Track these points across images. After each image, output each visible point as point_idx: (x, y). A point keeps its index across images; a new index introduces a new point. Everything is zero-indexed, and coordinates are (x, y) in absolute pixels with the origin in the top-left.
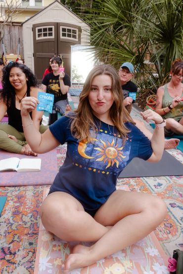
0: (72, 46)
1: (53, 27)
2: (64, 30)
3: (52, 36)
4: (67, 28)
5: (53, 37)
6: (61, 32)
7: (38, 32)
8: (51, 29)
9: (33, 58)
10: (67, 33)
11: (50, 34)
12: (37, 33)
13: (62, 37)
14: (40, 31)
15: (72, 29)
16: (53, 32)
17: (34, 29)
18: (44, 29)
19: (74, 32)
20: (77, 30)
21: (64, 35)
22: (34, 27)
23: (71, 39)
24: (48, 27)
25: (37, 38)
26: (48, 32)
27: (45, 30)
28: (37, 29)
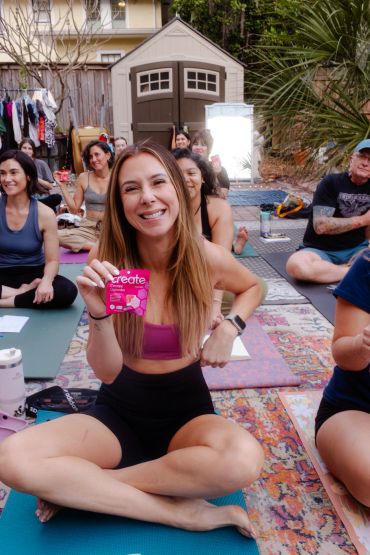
0: (206, 106)
1: (170, 71)
2: (191, 75)
3: (168, 87)
4: (197, 71)
5: (170, 90)
6: (186, 80)
7: (142, 81)
8: (165, 75)
9: (131, 133)
10: (197, 80)
11: (165, 85)
12: (139, 84)
13: (187, 89)
14: (144, 79)
15: (207, 72)
16: (170, 80)
17: (132, 77)
18: (152, 75)
19: (212, 77)
20: (217, 75)
21: (191, 85)
22: (133, 72)
23: (206, 92)
24: (159, 71)
25: (140, 94)
26: (160, 81)
27: (154, 77)
28: (139, 75)
